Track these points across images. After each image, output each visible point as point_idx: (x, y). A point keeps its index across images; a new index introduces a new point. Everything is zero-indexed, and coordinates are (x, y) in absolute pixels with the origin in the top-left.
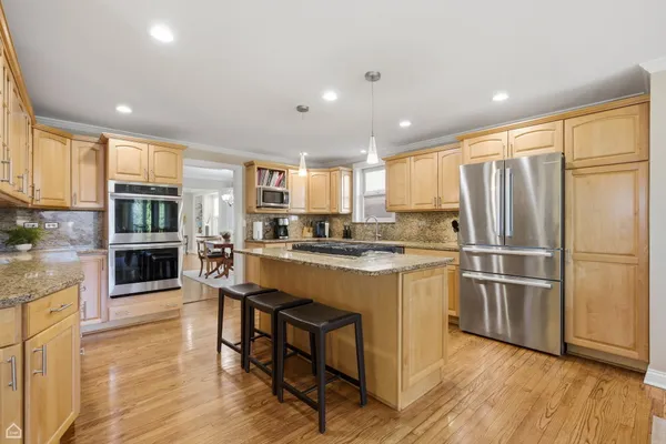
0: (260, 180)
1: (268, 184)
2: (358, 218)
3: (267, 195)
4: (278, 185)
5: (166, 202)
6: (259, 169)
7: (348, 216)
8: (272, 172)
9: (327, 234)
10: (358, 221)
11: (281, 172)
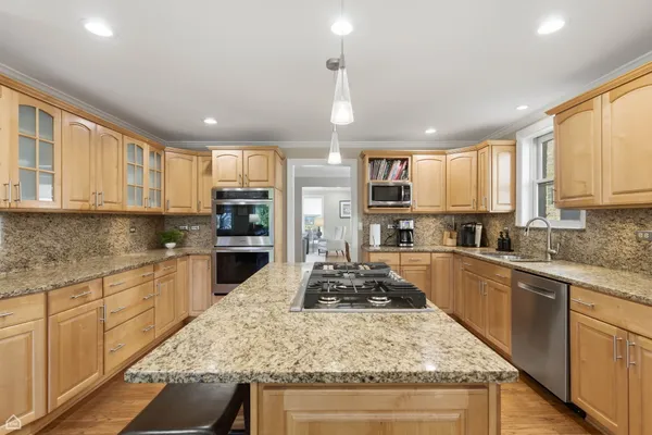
0: (374, 174)
1: (386, 177)
2: (524, 218)
3: (379, 192)
4: (399, 178)
5: (260, 206)
6: (371, 160)
7: (510, 216)
8: (391, 162)
9: (478, 242)
10: (524, 224)
11: (403, 160)
